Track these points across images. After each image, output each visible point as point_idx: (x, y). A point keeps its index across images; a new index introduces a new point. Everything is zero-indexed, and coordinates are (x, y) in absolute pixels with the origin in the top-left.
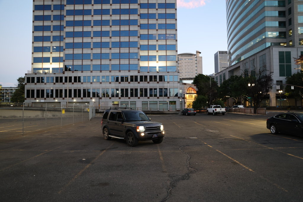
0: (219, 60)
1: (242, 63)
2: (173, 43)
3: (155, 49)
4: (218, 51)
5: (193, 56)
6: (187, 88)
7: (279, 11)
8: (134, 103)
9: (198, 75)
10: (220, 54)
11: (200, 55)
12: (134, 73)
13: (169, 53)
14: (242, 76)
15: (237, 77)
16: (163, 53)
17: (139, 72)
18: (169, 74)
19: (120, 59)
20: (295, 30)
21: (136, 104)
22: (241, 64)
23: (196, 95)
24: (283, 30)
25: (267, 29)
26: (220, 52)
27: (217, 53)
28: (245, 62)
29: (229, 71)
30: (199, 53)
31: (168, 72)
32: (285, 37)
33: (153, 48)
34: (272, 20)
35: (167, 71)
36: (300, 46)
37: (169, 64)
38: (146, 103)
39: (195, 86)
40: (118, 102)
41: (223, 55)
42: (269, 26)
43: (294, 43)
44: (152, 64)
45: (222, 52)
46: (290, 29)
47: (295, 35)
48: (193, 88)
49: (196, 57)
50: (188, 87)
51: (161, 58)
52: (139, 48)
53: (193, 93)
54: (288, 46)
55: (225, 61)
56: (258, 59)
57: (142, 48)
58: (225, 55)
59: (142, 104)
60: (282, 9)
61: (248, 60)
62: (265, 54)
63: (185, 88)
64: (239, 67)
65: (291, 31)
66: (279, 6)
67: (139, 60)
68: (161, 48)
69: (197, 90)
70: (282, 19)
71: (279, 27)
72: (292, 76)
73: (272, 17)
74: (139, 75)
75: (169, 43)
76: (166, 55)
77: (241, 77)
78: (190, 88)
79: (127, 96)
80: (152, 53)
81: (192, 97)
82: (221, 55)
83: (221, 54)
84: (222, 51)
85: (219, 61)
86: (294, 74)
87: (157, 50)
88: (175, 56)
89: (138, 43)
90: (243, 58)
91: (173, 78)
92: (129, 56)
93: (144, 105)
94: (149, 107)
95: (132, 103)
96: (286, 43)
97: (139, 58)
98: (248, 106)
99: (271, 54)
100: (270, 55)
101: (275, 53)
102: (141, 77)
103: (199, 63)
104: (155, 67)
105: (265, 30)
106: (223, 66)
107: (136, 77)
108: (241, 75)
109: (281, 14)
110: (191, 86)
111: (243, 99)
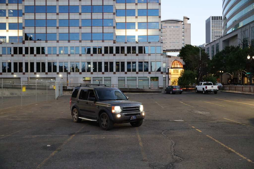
0: (211, 27)
1: (240, 30)
2: (155, 7)
3: (134, 15)
4: (211, 17)
5: (180, 23)
6: (172, 61)
8: (109, 79)
9: (185, 46)
10: (212, 19)
11: (188, 22)
12: (109, 44)
13: (151, 19)
14: (239, 47)
15: (233, 48)
16: (143, 19)
17: (114, 43)
18: (151, 45)
19: (92, 27)
21: (111, 80)
22: (239, 33)
23: (182, 69)
26: (212, 17)
27: (209, 18)
28: (244, 29)
29: (224, 41)
30: (187, 19)
31: (149, 43)
33: (131, 13)
35: (148, 41)
37: (151, 32)
38: (123, 79)
39: (181, 58)
40: (90, 78)
41: (217, 21)
44: (130, 32)
45: (216, 18)
48: (179, 62)
49: (183, 24)
50: (173, 61)
51: (141, 26)
52: (114, 14)
53: (179, 67)
55: (219, 29)
57: (118, 13)
58: (219, 21)
59: (118, 80)
61: (248, 27)
63: (170, 62)
64: (237, 35)
67: (114, 27)
68: (142, 13)
69: (184, 64)
74: (115, 46)
75: (151, 6)
76: (147, 22)
78: (176, 61)
79: (100, 70)
80: (130, 19)
81: (178, 72)
82: (214, 21)
83: (214, 19)
84: (215, 16)
85: (211, 29)
87: (136, 16)
88: (157, 23)
89: (114, 6)
90: (241, 25)
91: (155, 50)
92: (102, 23)
93: (120, 81)
94: (126, 84)
95: (106, 79)
97: (115, 25)
98: (246, 82)
102: (117, 48)
103: (186, 31)
104: (134, 37)
106: (215, 35)
107: (111, 48)
108: (238, 45)
110: (177, 59)
111: (241, 74)
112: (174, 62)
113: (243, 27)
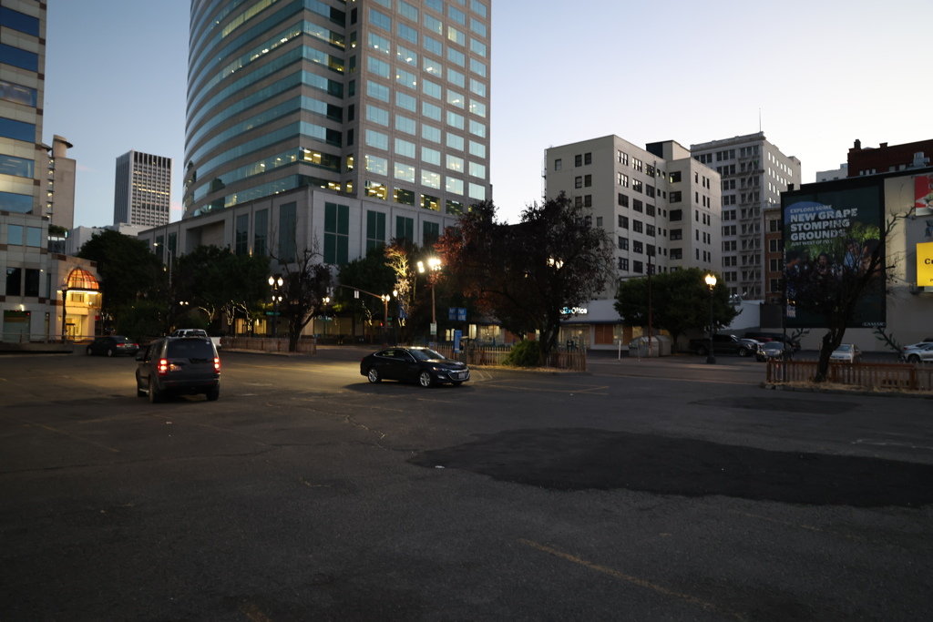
0: (132, 179)
1: (231, 212)
2: (25, 115)
6: (67, 271)
7: (329, 105)
14: (229, 250)
15: (214, 250)
18: (9, 219)
20: (360, 158)
22: (228, 217)
23: (95, 293)
24: (334, 151)
25: (302, 140)
30: (64, 146)
31: (6, 212)
32: (338, 170)
34: (314, 122)
36: (367, 198)
39: (92, 265)
42: (307, 134)
43: (355, 188)
46: (350, 153)
47: (359, 171)
48: (87, 273)
49: (53, 158)
50: (72, 269)
53: (86, 287)
54: (343, 193)
56: (277, 211)
60: (336, 102)
61: (247, 210)
62: (295, 202)
63: (62, 271)
64: (222, 223)
65: (352, 159)
66: (331, 92)
69: (99, 278)
70: (335, 126)
71: (327, 143)
72: (349, 264)
73: (314, 113)
77: (227, 250)
78: (79, 272)
81: (81, 298)
85: (132, 184)
86: (355, 262)
88: (29, 162)
90: (232, 201)
91: (24, 236)
96: (339, 183)
99: (310, 205)
100: (306, 207)
101: (318, 202)
103: (62, 179)
105: (299, 142)
106: (143, 201)
109: (334, 112)
110: (81, 266)
111: (231, 312)
112: (75, 273)
113: (237, 206)
